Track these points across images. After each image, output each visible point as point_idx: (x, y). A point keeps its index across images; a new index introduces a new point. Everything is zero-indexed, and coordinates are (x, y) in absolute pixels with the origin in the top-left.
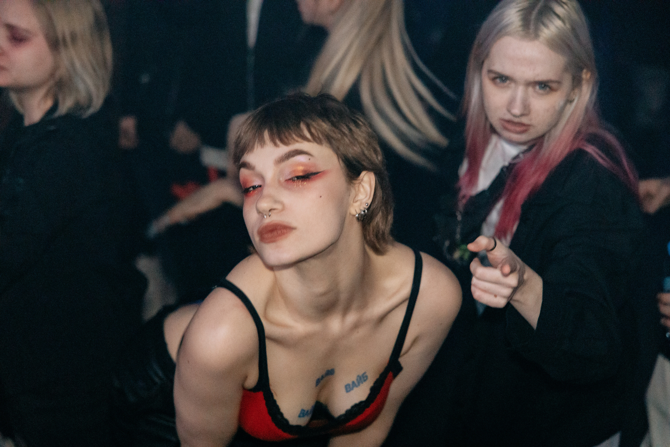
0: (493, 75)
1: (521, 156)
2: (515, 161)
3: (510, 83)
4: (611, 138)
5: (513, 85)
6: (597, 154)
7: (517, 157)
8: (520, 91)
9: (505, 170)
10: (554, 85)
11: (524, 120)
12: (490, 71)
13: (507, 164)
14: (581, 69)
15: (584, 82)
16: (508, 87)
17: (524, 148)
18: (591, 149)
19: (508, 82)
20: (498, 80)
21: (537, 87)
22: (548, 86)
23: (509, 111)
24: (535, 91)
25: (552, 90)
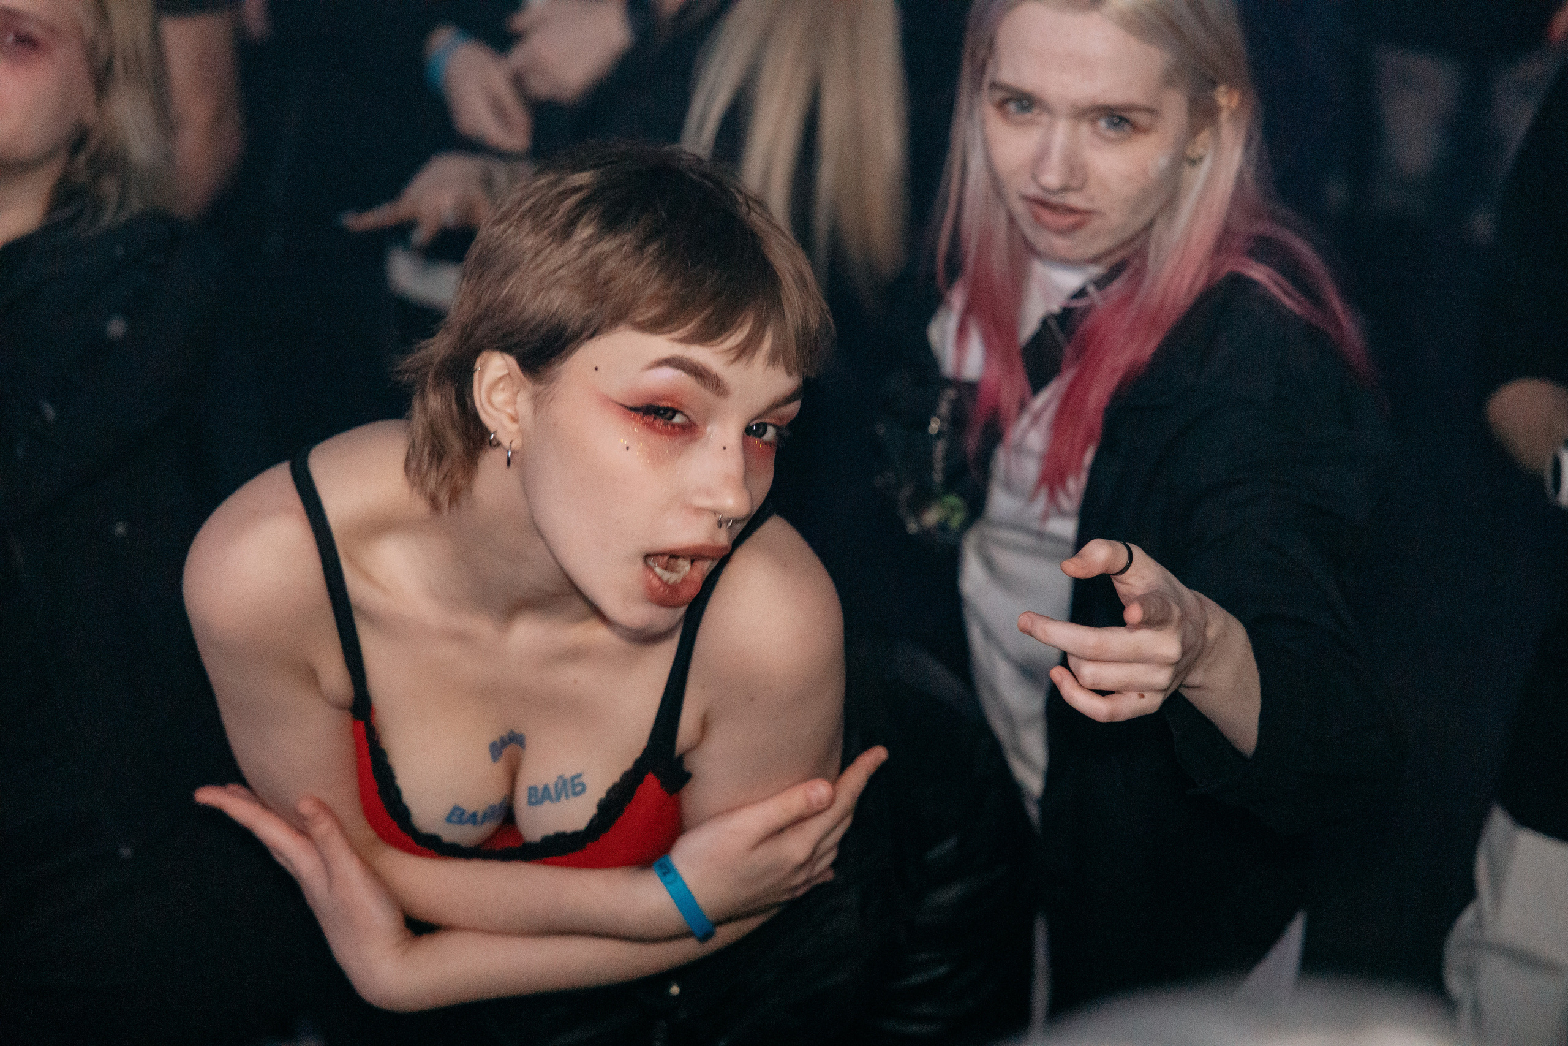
0: (999, 95)
1: (1091, 289)
2: (1080, 303)
3: (1039, 115)
4: (1301, 246)
5: (1045, 118)
6: (1277, 283)
7: (1081, 293)
8: (1061, 132)
9: (1053, 324)
10: (1141, 118)
11: (1074, 200)
12: (994, 85)
13: (1056, 308)
14: (1214, 84)
15: (1224, 116)
16: (1032, 123)
17: (1097, 271)
18: (1259, 273)
19: (1036, 111)
20: (1012, 107)
21: (1102, 124)
22: (1127, 121)
23: (1035, 178)
24: (1097, 133)
25: (1136, 128)
